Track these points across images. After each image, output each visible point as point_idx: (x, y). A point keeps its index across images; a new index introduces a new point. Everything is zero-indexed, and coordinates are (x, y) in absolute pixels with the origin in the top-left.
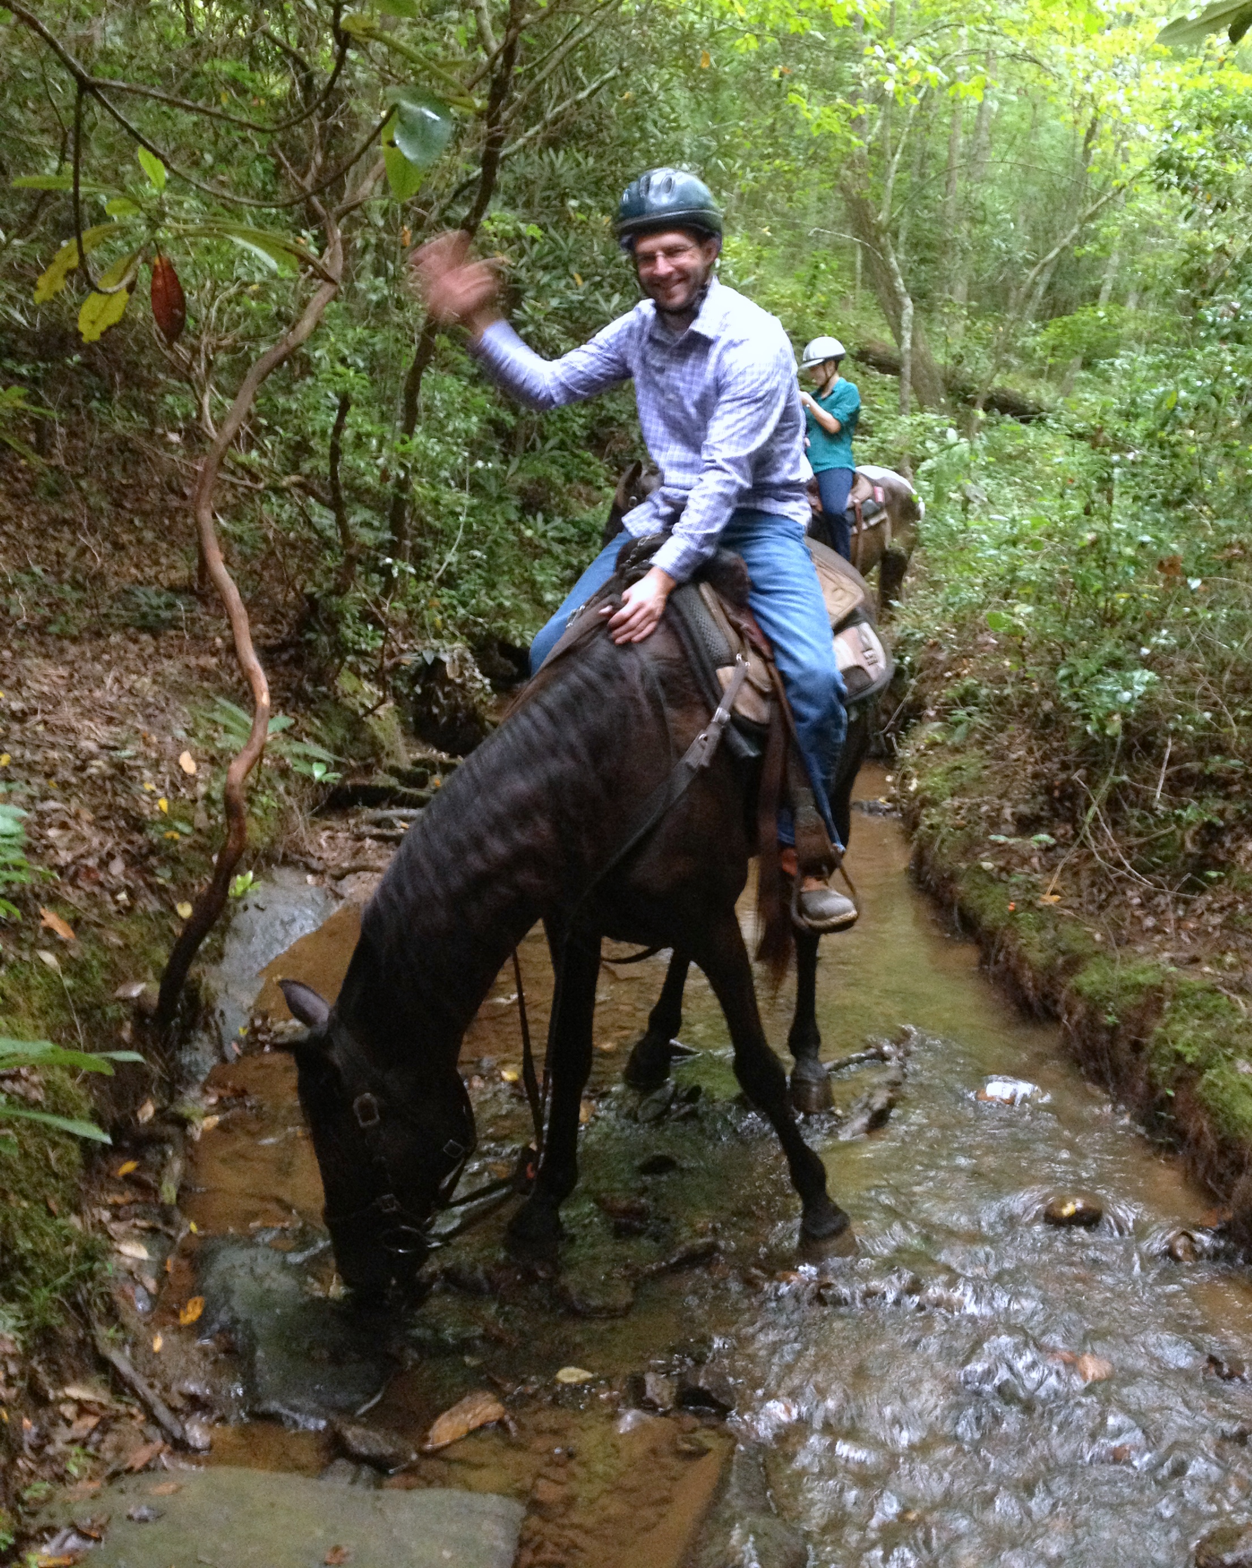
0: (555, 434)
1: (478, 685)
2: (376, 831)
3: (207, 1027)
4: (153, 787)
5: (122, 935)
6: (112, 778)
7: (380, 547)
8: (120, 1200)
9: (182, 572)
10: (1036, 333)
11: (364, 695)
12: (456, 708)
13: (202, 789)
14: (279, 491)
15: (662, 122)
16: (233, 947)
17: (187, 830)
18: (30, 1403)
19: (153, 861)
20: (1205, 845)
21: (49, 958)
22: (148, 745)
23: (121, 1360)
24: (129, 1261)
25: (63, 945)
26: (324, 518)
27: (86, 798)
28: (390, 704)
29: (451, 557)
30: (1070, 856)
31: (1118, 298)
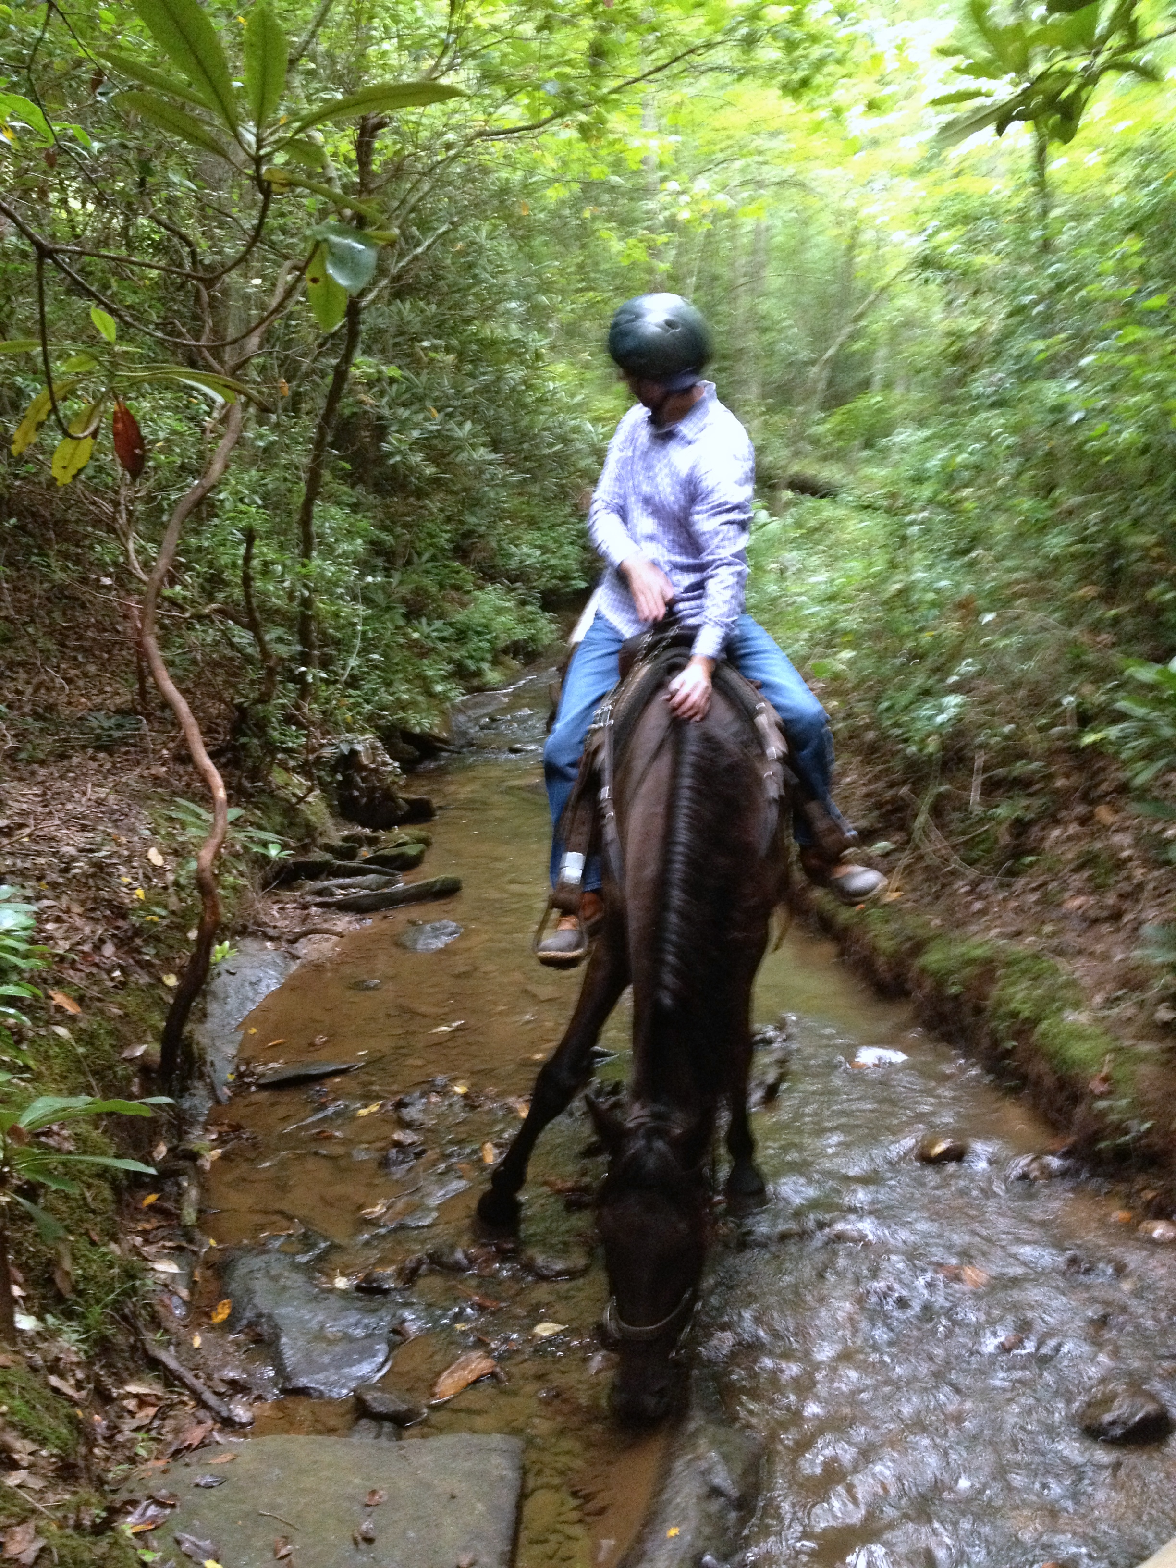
0: (426, 550)
1: (389, 768)
2: (318, 900)
3: (202, 1076)
4: (129, 880)
5: (121, 1006)
6: (93, 876)
7: (292, 659)
8: (148, 1226)
9: (126, 696)
10: (823, 421)
11: (294, 786)
12: (373, 789)
13: (170, 877)
14: (200, 618)
15: (489, 267)
16: (213, 1008)
17: (164, 913)
18: (97, 1403)
19: (138, 941)
20: (1018, 836)
21: (62, 1031)
22: (119, 845)
23: (168, 1357)
24: (163, 1276)
25: (73, 1019)
26: (243, 637)
27: (74, 895)
28: (317, 792)
29: (353, 662)
30: (905, 858)
31: (888, 385)
